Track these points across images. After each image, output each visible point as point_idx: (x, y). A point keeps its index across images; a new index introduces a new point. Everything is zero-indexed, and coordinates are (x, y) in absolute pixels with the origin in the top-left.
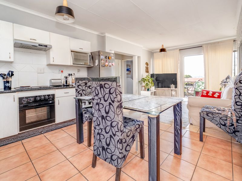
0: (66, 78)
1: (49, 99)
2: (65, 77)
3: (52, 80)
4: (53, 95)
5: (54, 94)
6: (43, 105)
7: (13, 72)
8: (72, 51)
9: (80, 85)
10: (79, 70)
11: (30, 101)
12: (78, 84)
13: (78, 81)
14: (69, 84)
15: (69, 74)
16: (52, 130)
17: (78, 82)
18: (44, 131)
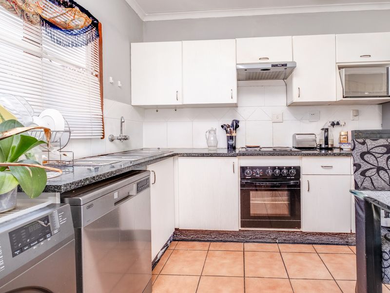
0: (326, 130)
1: (288, 175)
2: (322, 129)
3: (297, 136)
4: (298, 170)
5: (300, 167)
6: (278, 187)
7: (238, 122)
8: (340, 68)
9: (368, 152)
10: (357, 111)
11: (257, 176)
12: (364, 149)
13: (361, 140)
14: (332, 145)
15: (333, 122)
16: (295, 243)
17: (364, 143)
18: (279, 239)
